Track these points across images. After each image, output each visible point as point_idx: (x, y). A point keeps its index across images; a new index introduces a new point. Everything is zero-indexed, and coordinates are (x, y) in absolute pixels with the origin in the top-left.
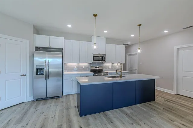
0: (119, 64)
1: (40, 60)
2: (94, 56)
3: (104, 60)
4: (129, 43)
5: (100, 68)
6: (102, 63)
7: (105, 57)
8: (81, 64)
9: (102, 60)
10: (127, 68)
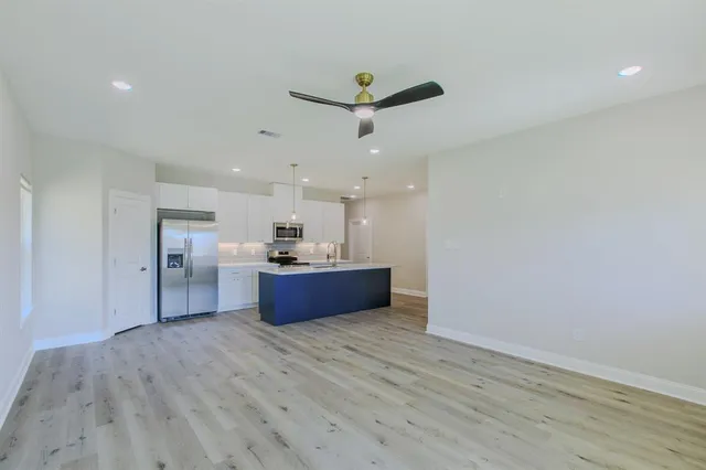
0: (332, 245)
1: (174, 236)
2: (278, 228)
3: (301, 236)
4: (353, 197)
5: (289, 255)
6: (295, 242)
7: (301, 230)
8: (247, 245)
9: (296, 236)
10: (351, 253)
